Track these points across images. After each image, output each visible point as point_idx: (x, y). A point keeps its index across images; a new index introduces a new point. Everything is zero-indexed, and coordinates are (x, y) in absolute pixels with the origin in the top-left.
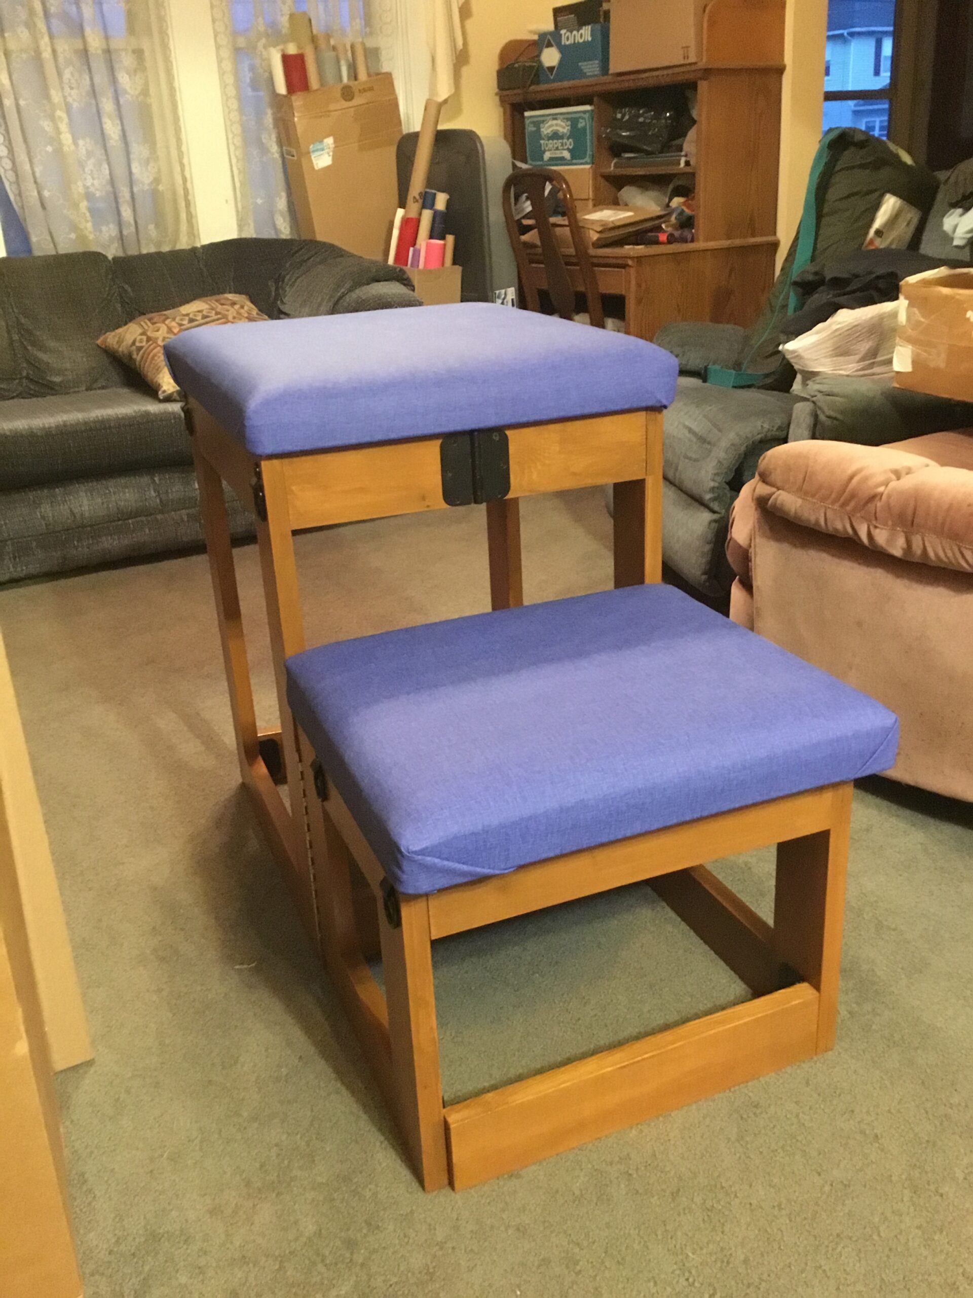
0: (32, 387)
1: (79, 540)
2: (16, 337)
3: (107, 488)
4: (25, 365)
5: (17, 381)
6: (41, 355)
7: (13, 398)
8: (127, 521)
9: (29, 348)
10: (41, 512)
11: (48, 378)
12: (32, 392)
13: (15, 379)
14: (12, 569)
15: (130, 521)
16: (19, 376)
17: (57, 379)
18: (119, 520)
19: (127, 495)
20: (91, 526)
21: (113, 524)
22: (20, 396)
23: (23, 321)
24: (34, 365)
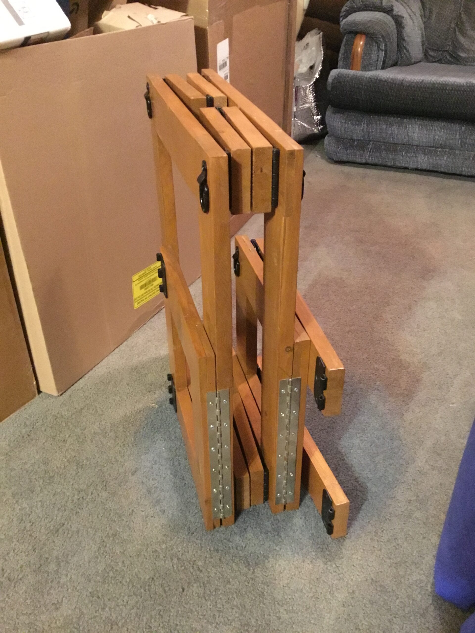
0: (448, 57)
1: (407, 152)
2: (453, 25)
3: (432, 126)
4: (450, 43)
5: (441, 52)
6: (462, 39)
7: (434, 62)
8: (437, 149)
9: (457, 33)
10: (392, 130)
11: (459, 54)
12: (447, 60)
13: (440, 51)
14: (367, 158)
15: (439, 150)
16: (443, 50)
17: (463, 55)
18: (433, 147)
19: (442, 133)
20: (417, 146)
21: (430, 148)
22: (439, 61)
23: (463, 16)
24: (455, 45)
